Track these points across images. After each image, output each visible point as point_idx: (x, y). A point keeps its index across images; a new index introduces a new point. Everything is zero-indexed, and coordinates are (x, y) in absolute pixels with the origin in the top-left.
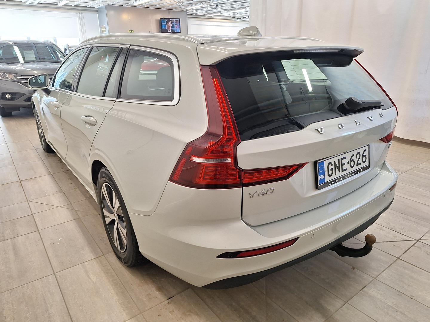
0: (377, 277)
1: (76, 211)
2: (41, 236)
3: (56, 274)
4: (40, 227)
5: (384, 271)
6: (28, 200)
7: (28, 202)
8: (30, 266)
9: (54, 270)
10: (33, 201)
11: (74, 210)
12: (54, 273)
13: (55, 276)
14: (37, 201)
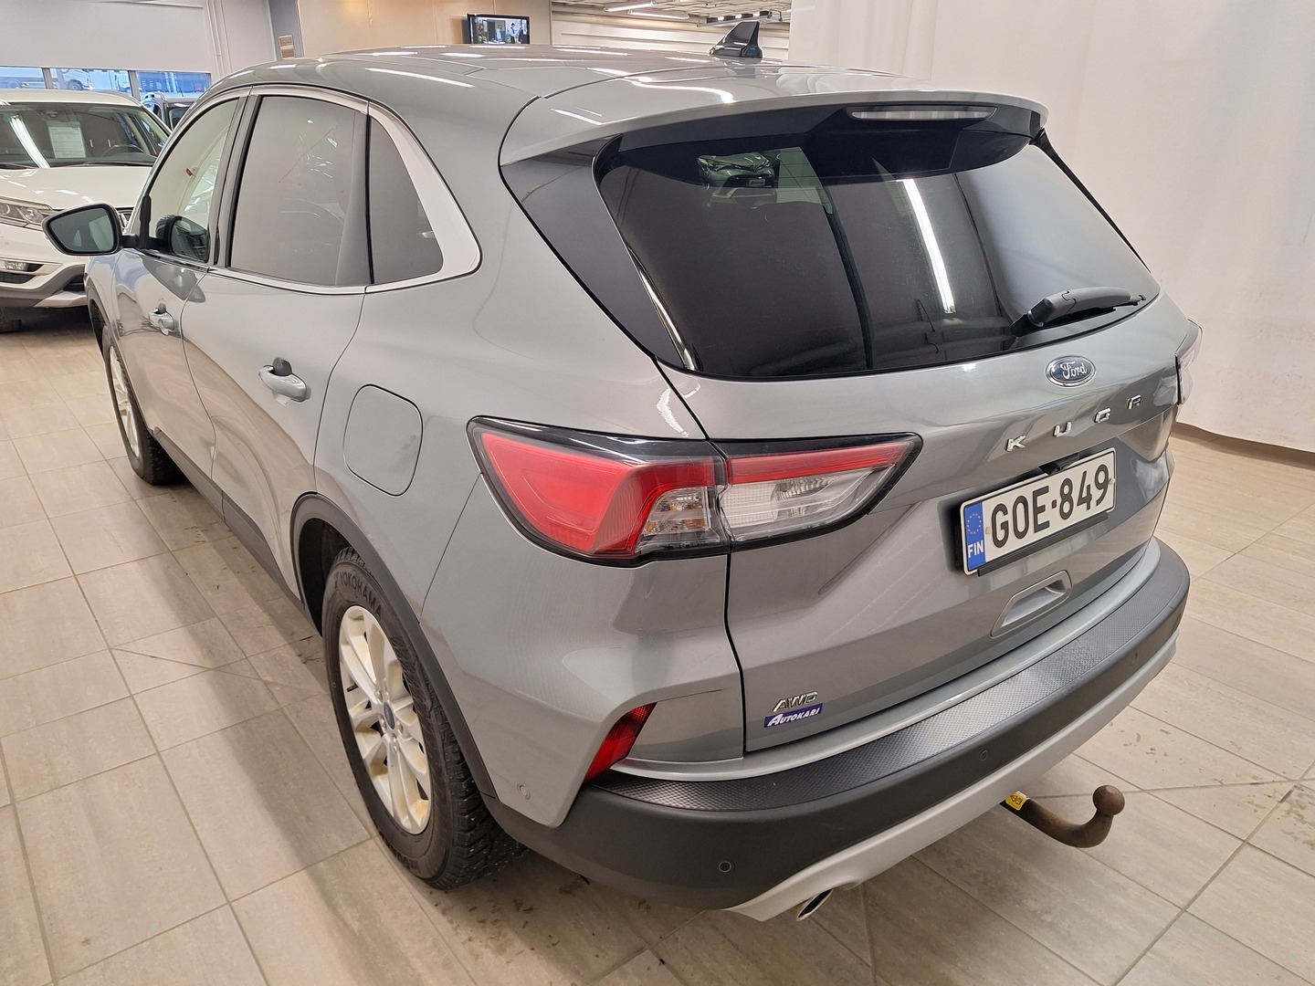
0: (1189, 905)
1: (266, 683)
2: (170, 771)
3: (233, 904)
4: (163, 744)
5: (1210, 886)
6: (112, 646)
7: (112, 655)
8: (150, 877)
9: (227, 890)
10: (123, 647)
11: (261, 679)
12: (229, 903)
13: (232, 909)
14: (139, 646)
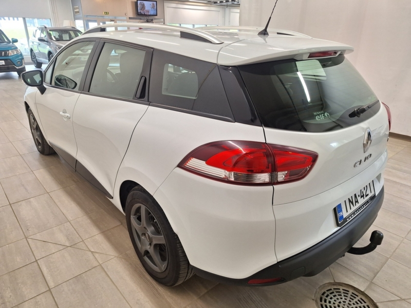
6: (26, 237)
7: (27, 240)
10: (32, 237)
14: (38, 236)
